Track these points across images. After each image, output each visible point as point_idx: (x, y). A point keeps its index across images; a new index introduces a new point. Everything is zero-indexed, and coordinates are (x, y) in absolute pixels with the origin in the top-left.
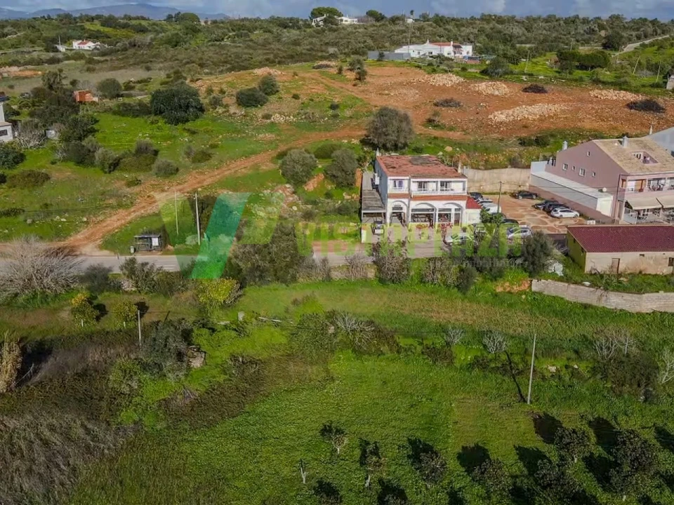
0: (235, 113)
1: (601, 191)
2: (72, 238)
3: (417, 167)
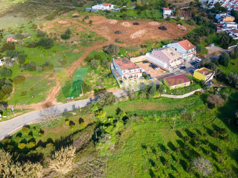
0: (62, 42)
1: (164, 62)
2: (47, 99)
3: (126, 64)
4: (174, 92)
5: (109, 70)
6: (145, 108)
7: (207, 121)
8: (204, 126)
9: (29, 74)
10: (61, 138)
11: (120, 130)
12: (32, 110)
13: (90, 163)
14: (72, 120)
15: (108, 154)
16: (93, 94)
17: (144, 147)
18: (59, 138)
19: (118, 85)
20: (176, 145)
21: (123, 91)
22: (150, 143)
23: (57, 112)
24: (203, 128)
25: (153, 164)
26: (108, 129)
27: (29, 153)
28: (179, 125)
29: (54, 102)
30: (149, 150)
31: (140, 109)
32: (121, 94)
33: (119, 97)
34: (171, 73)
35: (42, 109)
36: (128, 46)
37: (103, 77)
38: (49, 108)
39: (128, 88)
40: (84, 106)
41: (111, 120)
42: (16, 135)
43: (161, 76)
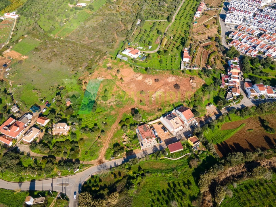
1: (171, 127)
2: (99, 157)
3: (146, 132)
4: (172, 155)
5: (135, 132)
6: (154, 167)
7: (185, 177)
8: (183, 181)
9: (86, 136)
10: (111, 184)
11: (140, 181)
12: (93, 165)
13: (125, 199)
14: (115, 173)
15: (133, 195)
16: (125, 154)
17: (151, 192)
18: (109, 184)
19: (140, 148)
20: (166, 192)
21: (143, 153)
22: (153, 190)
23: (106, 167)
24: (182, 182)
25: (154, 202)
26: (133, 181)
27: (98, 193)
28: (170, 180)
29: (104, 160)
30: (153, 194)
31: (151, 167)
32: (142, 155)
33: (140, 158)
34: (174, 136)
35: (98, 165)
36: (149, 109)
37: (131, 139)
38: (102, 164)
39: (146, 151)
40: (121, 164)
41: (135, 175)
42: (88, 181)
43: (167, 139)
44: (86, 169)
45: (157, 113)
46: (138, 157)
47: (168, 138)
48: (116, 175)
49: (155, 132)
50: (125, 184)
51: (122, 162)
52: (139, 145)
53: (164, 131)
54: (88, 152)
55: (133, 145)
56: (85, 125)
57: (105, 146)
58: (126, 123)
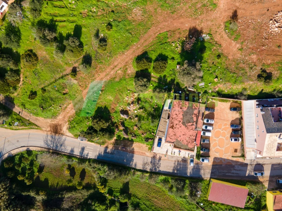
2: (58, 118)
3: (183, 127)
6: (156, 200)
9: (46, 50)
10: (58, 183)
12: (38, 127)
18: (55, 183)
19: (152, 146)
21: (150, 160)
23: (63, 147)
26: (98, 208)
29: (65, 129)
31: (150, 197)
32: (145, 164)
33: (138, 168)
34: (246, 162)
35: (49, 133)
36: (239, 55)
37: (143, 115)
38: (57, 136)
39: (160, 159)
40: (93, 157)
41: (109, 197)
42: (18, 156)
43: (224, 159)
44: (21, 129)
45: (251, 83)
46: (136, 165)
47: (226, 158)
48: (75, 173)
49: (209, 128)
50: (83, 200)
51: (98, 154)
52: (153, 139)
53: (232, 136)
54: (38, 93)
55: (139, 132)
56: (51, 18)
57: (79, 101)
58: (154, 68)
